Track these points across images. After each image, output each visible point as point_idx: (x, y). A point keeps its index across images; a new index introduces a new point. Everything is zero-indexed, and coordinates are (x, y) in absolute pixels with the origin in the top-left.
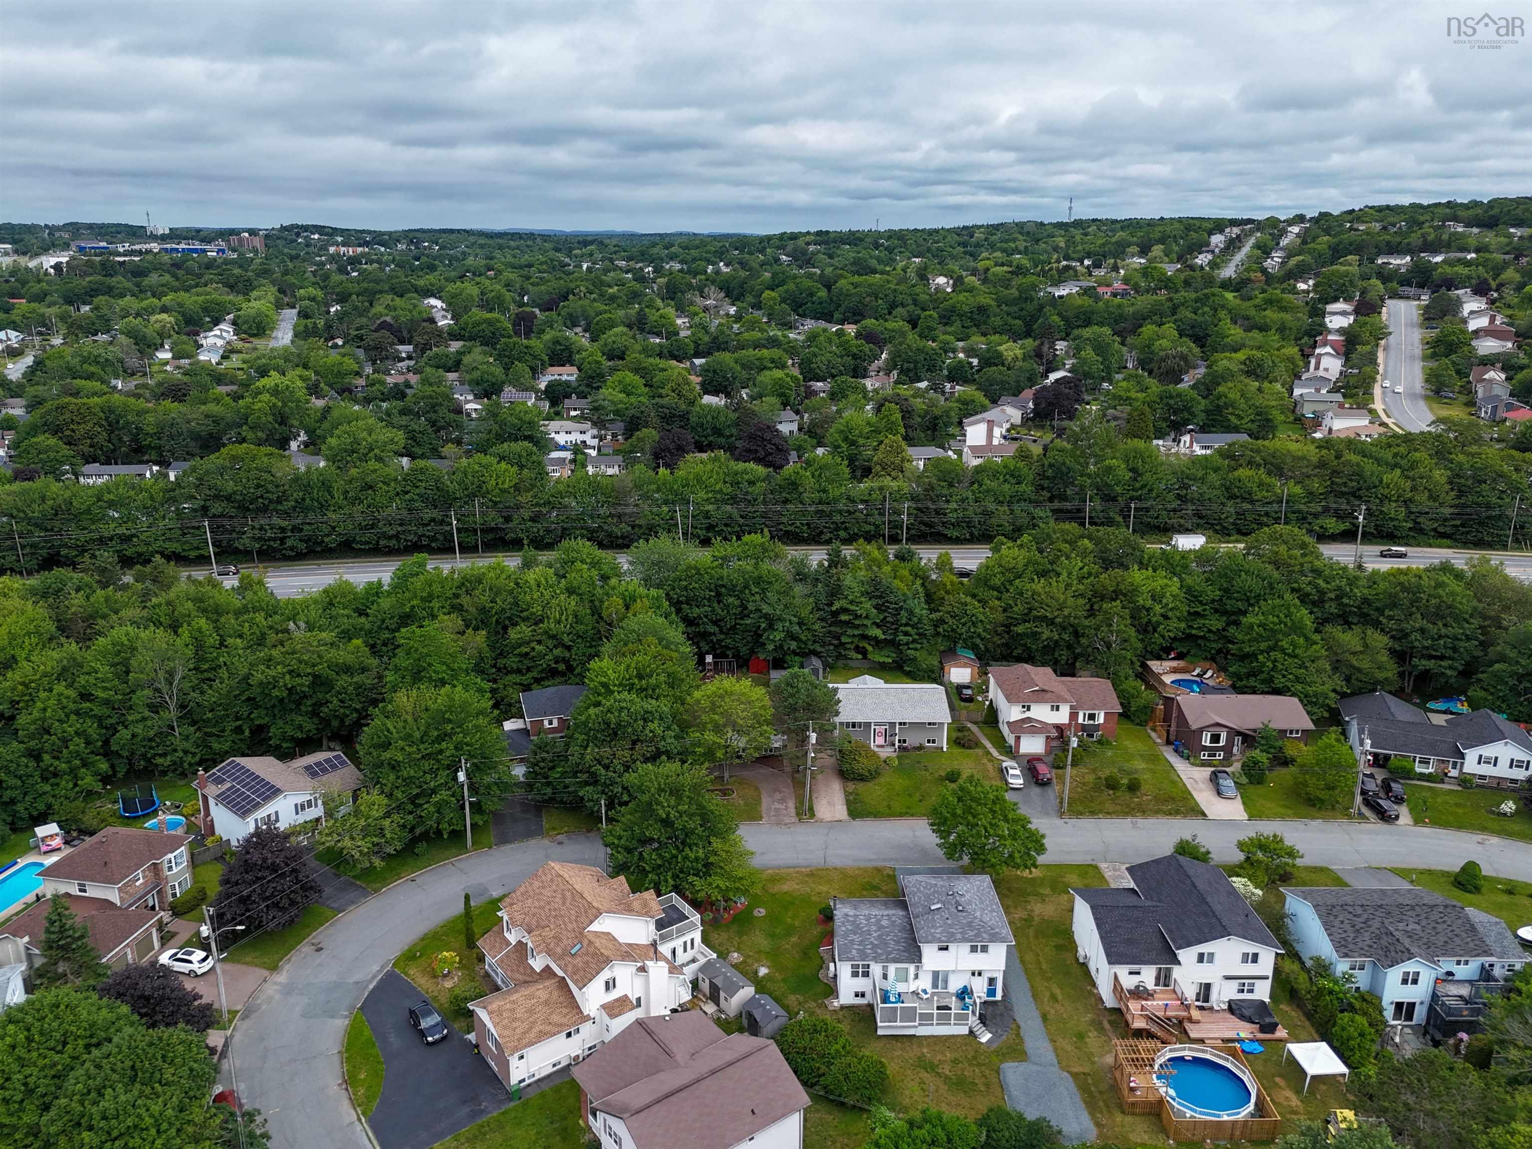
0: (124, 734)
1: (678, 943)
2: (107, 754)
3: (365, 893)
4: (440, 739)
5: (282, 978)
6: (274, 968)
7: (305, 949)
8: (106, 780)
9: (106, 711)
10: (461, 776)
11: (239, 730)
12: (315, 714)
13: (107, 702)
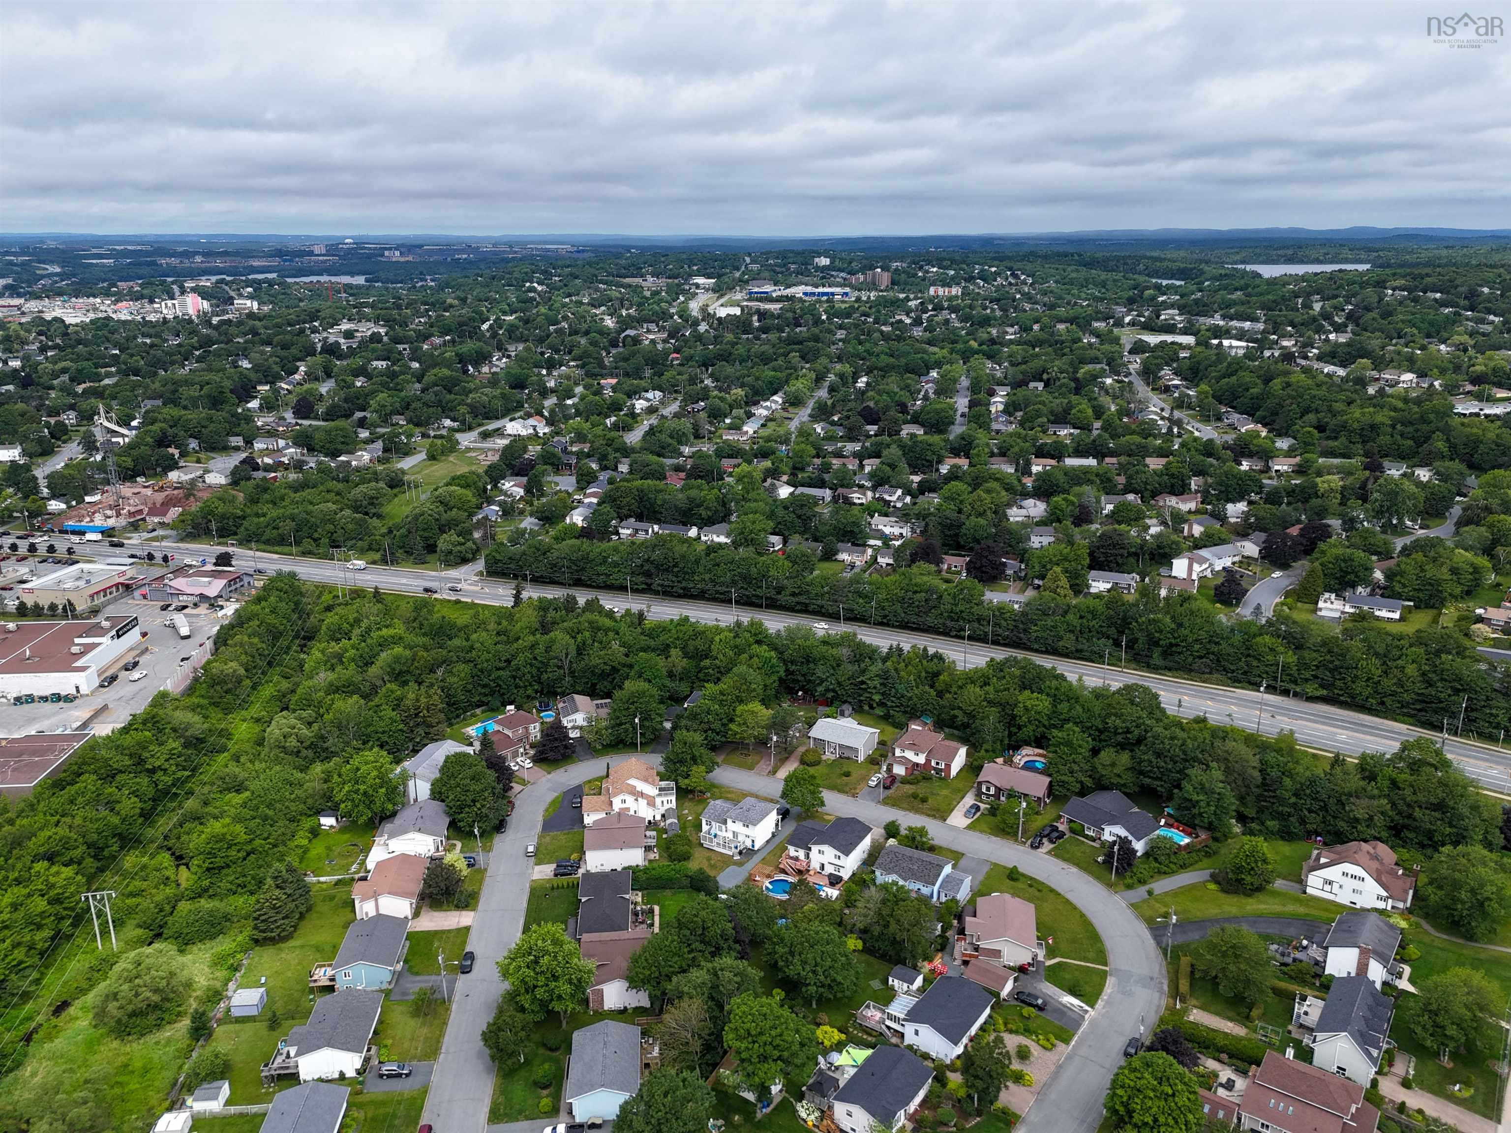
0: (545, 676)
1: (665, 799)
2: (540, 683)
3: (593, 757)
4: (633, 703)
5: (549, 776)
6: (549, 773)
7: (562, 770)
8: (536, 692)
9: (540, 665)
10: (637, 720)
11: (587, 683)
12: (611, 682)
13: (541, 662)
